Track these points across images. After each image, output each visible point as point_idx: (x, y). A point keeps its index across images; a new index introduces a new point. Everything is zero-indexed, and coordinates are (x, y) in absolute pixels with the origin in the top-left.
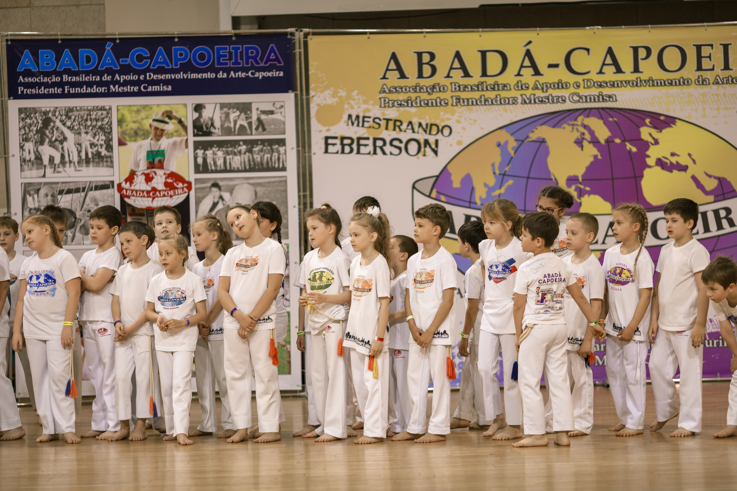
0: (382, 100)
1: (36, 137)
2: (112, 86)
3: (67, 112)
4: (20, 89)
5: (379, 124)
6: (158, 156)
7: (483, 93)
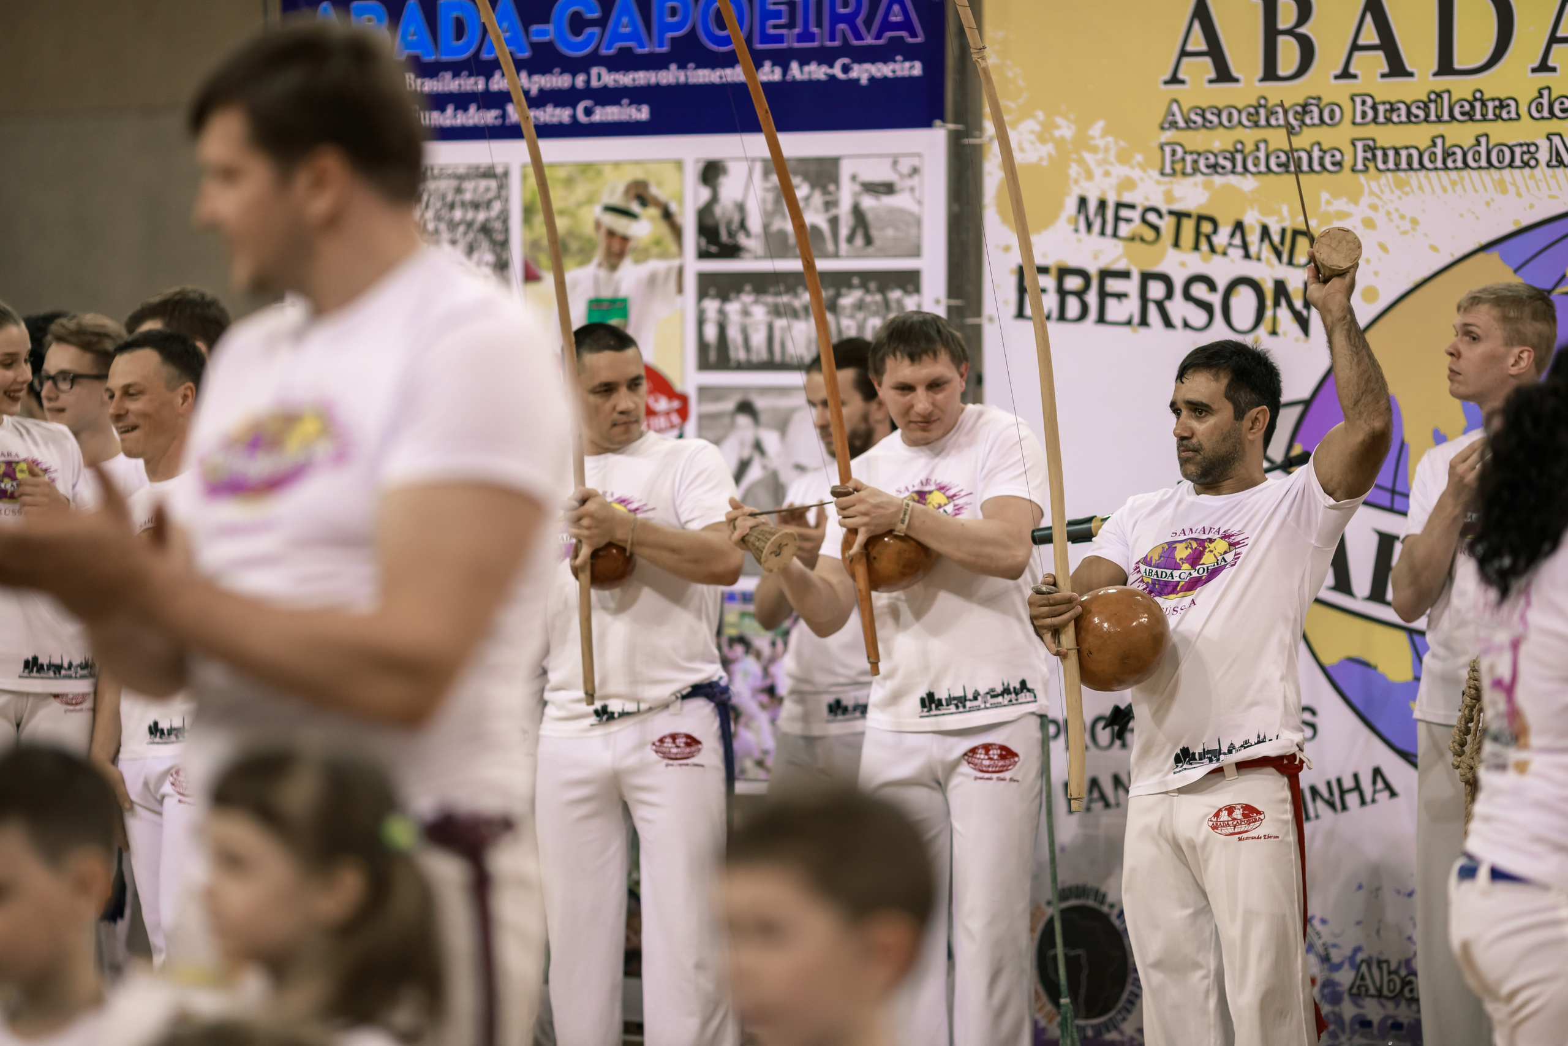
0: (1168, 149)
2: (510, 108)
5: (1156, 229)
6: (614, 317)
7: (1440, 129)
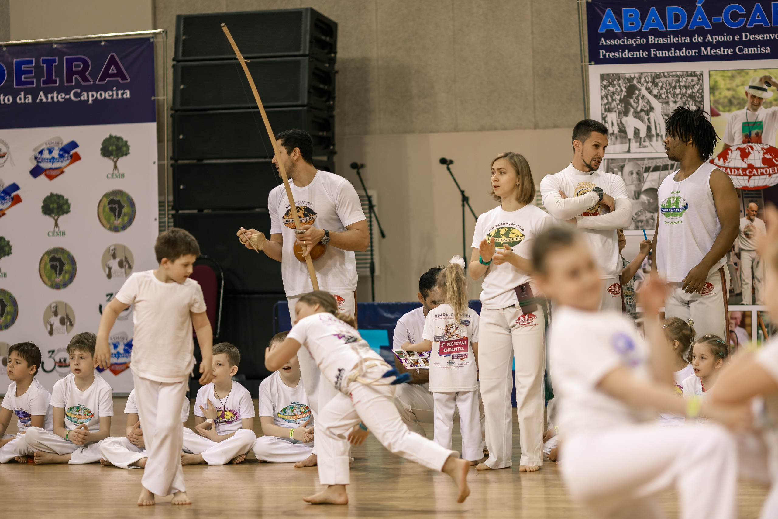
1: (619, 107)
2: (703, 49)
3: (654, 78)
4: (602, 53)
6: (755, 129)
